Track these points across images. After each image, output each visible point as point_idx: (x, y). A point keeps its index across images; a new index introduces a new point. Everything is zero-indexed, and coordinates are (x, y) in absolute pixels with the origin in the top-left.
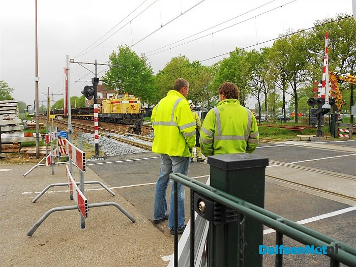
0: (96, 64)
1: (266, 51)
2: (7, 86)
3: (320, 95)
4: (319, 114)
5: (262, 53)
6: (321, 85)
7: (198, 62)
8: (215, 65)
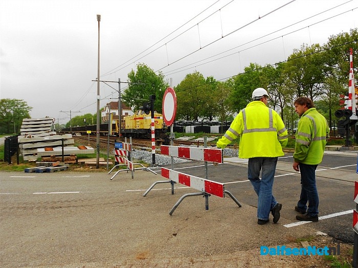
0: (119, 83)
1: (280, 65)
2: (26, 105)
3: (346, 107)
4: (347, 125)
5: (277, 68)
6: (348, 97)
7: (212, 78)
8: (229, 81)
